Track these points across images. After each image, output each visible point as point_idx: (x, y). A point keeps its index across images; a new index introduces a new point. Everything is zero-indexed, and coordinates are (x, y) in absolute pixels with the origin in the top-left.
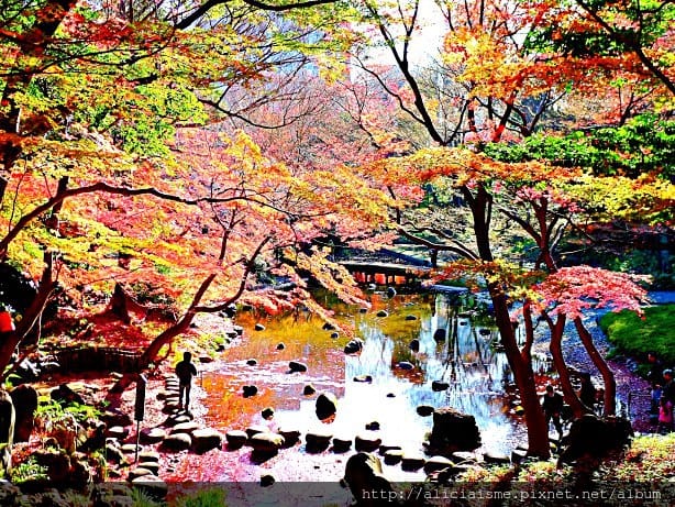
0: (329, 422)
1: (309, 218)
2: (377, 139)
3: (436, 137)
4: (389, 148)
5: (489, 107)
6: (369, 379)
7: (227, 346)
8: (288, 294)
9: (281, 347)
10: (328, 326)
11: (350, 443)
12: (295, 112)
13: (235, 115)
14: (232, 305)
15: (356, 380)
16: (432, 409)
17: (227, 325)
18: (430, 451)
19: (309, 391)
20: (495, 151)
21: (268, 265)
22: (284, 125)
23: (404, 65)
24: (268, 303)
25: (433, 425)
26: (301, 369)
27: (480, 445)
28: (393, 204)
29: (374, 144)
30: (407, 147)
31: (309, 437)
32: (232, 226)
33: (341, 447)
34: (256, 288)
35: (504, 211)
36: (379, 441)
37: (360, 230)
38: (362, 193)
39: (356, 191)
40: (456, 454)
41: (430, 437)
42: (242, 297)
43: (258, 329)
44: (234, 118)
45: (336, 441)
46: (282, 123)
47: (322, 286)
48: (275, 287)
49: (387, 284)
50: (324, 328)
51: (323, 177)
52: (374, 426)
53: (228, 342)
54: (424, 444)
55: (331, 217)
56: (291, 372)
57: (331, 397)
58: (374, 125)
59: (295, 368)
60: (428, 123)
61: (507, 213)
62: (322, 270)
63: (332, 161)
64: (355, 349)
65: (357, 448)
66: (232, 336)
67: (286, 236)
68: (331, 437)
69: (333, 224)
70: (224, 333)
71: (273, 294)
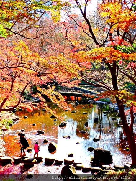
0: (53, 154)
1: (46, 75)
2: (73, 44)
3: (97, 43)
4: (78, 47)
5: (118, 32)
6: (69, 137)
7: (13, 124)
8: (37, 104)
9: (34, 125)
10: (53, 117)
11: (62, 162)
12: (41, 33)
13: (18, 34)
14: (15, 108)
15: (64, 137)
16: (93, 149)
17: (13, 116)
18: (93, 165)
19: (45, 142)
20: (121, 49)
21: (28, 93)
22: (37, 38)
23: (84, 15)
24: (29, 107)
25: (94, 155)
26: (43, 133)
27: (112, 162)
28: (80, 69)
29: (72, 46)
30: (85, 47)
31: (46, 160)
32: (15, 77)
33: (58, 163)
34: (24, 102)
35: (122, 72)
36: (73, 161)
37: (65, 79)
38: (68, 65)
39: (66, 64)
40: (103, 166)
41: (93, 159)
42: (19, 105)
43: (25, 118)
44: (17, 35)
45: (56, 161)
46: (35, 37)
47: (52, 101)
48: (32, 101)
49: (75, 100)
50: (51, 117)
51: (53, 58)
52: (71, 155)
53: (13, 123)
54: (91, 162)
55: (54, 74)
56: (38, 134)
57: (54, 144)
58: (72, 38)
59: (40, 133)
60: (94, 38)
61: (123, 73)
62: (52, 95)
63: (55, 52)
64: (63, 125)
65: (65, 164)
66: (15, 120)
67: (36, 82)
68: (54, 160)
69: (55, 77)
70: (12, 119)
71: (31, 104)
